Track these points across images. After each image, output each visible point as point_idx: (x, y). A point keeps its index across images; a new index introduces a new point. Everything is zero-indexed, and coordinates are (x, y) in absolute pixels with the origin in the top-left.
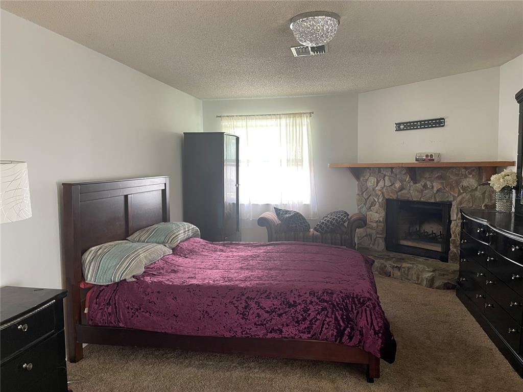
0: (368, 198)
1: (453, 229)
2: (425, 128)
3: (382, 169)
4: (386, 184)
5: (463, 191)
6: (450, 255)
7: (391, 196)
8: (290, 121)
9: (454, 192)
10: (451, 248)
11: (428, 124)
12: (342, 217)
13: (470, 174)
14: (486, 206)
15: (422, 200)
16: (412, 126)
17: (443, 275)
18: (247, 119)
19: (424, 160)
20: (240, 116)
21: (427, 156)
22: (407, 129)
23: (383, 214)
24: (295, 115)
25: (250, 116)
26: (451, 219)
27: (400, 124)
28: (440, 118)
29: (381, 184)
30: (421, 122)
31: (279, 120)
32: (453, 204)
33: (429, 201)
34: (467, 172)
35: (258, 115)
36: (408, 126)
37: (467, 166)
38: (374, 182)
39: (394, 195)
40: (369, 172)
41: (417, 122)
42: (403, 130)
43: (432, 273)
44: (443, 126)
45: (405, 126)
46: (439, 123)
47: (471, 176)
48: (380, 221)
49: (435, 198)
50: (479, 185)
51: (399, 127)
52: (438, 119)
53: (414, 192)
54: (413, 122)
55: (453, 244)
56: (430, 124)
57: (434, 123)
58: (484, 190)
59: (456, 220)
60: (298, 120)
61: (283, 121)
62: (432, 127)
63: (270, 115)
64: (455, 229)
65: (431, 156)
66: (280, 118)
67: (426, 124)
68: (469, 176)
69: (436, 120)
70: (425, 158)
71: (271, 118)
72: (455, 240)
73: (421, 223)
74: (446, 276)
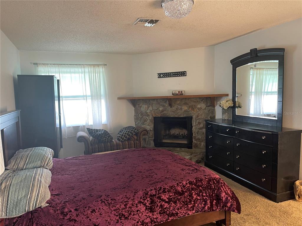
0: (142, 118)
1: (194, 131)
2: (175, 76)
3: (150, 100)
4: (153, 109)
5: (198, 110)
6: (193, 144)
7: (157, 115)
8: (91, 69)
9: (194, 111)
10: (193, 141)
11: (177, 74)
12: (133, 130)
13: (202, 101)
14: (210, 117)
15: (176, 116)
16: (168, 75)
17: (196, 156)
18: (59, 67)
19: (177, 94)
20: (53, 64)
21: (179, 92)
22: (165, 77)
23: (153, 126)
24: (94, 65)
25: (61, 64)
26: (193, 125)
27: (160, 74)
28: (184, 71)
29: (151, 108)
30: (173, 73)
31: (83, 68)
32: (193, 117)
33: (180, 117)
34: (200, 100)
35: (67, 64)
36: (166, 75)
37: (200, 97)
38: (146, 108)
39: (159, 114)
40: (142, 102)
41: (171, 73)
42: (163, 77)
43: (190, 156)
44: (186, 76)
45: (163, 75)
46: (183, 74)
47: (202, 102)
48: (151, 130)
49: (183, 115)
50: (207, 107)
51: (160, 76)
52: (183, 72)
53: (171, 112)
54: (169, 73)
55: (194, 138)
56: (178, 74)
57: (180, 74)
58: (209, 109)
59: (195, 126)
60: (97, 69)
61: (87, 70)
62: (179, 76)
63: (77, 65)
64: (195, 131)
65: (182, 92)
66: (84, 67)
67: (176, 74)
68: (201, 102)
69: (181, 72)
70: (178, 93)
71: (78, 67)
72: (195, 136)
73: (170, 129)
74: (197, 156)
